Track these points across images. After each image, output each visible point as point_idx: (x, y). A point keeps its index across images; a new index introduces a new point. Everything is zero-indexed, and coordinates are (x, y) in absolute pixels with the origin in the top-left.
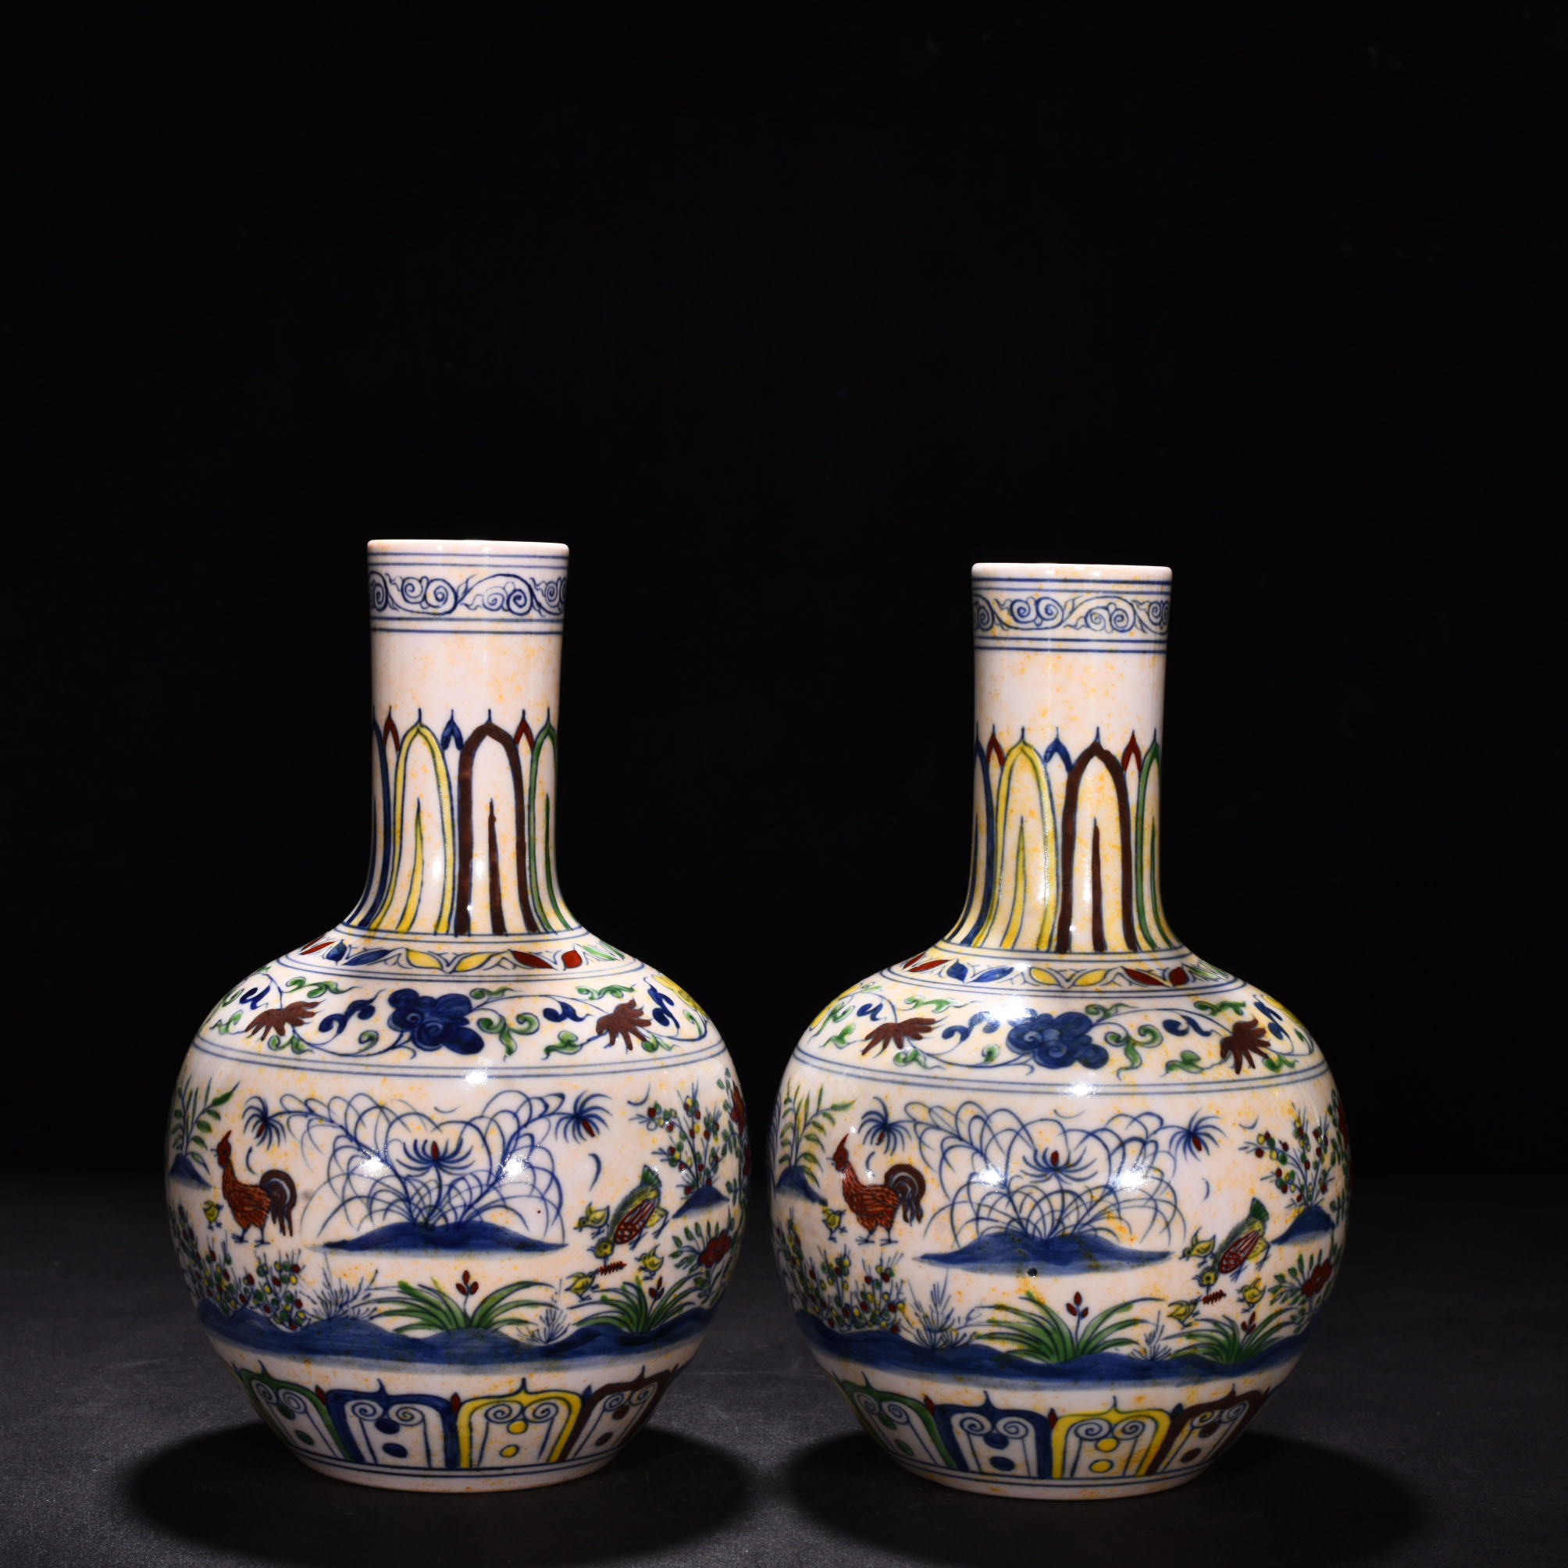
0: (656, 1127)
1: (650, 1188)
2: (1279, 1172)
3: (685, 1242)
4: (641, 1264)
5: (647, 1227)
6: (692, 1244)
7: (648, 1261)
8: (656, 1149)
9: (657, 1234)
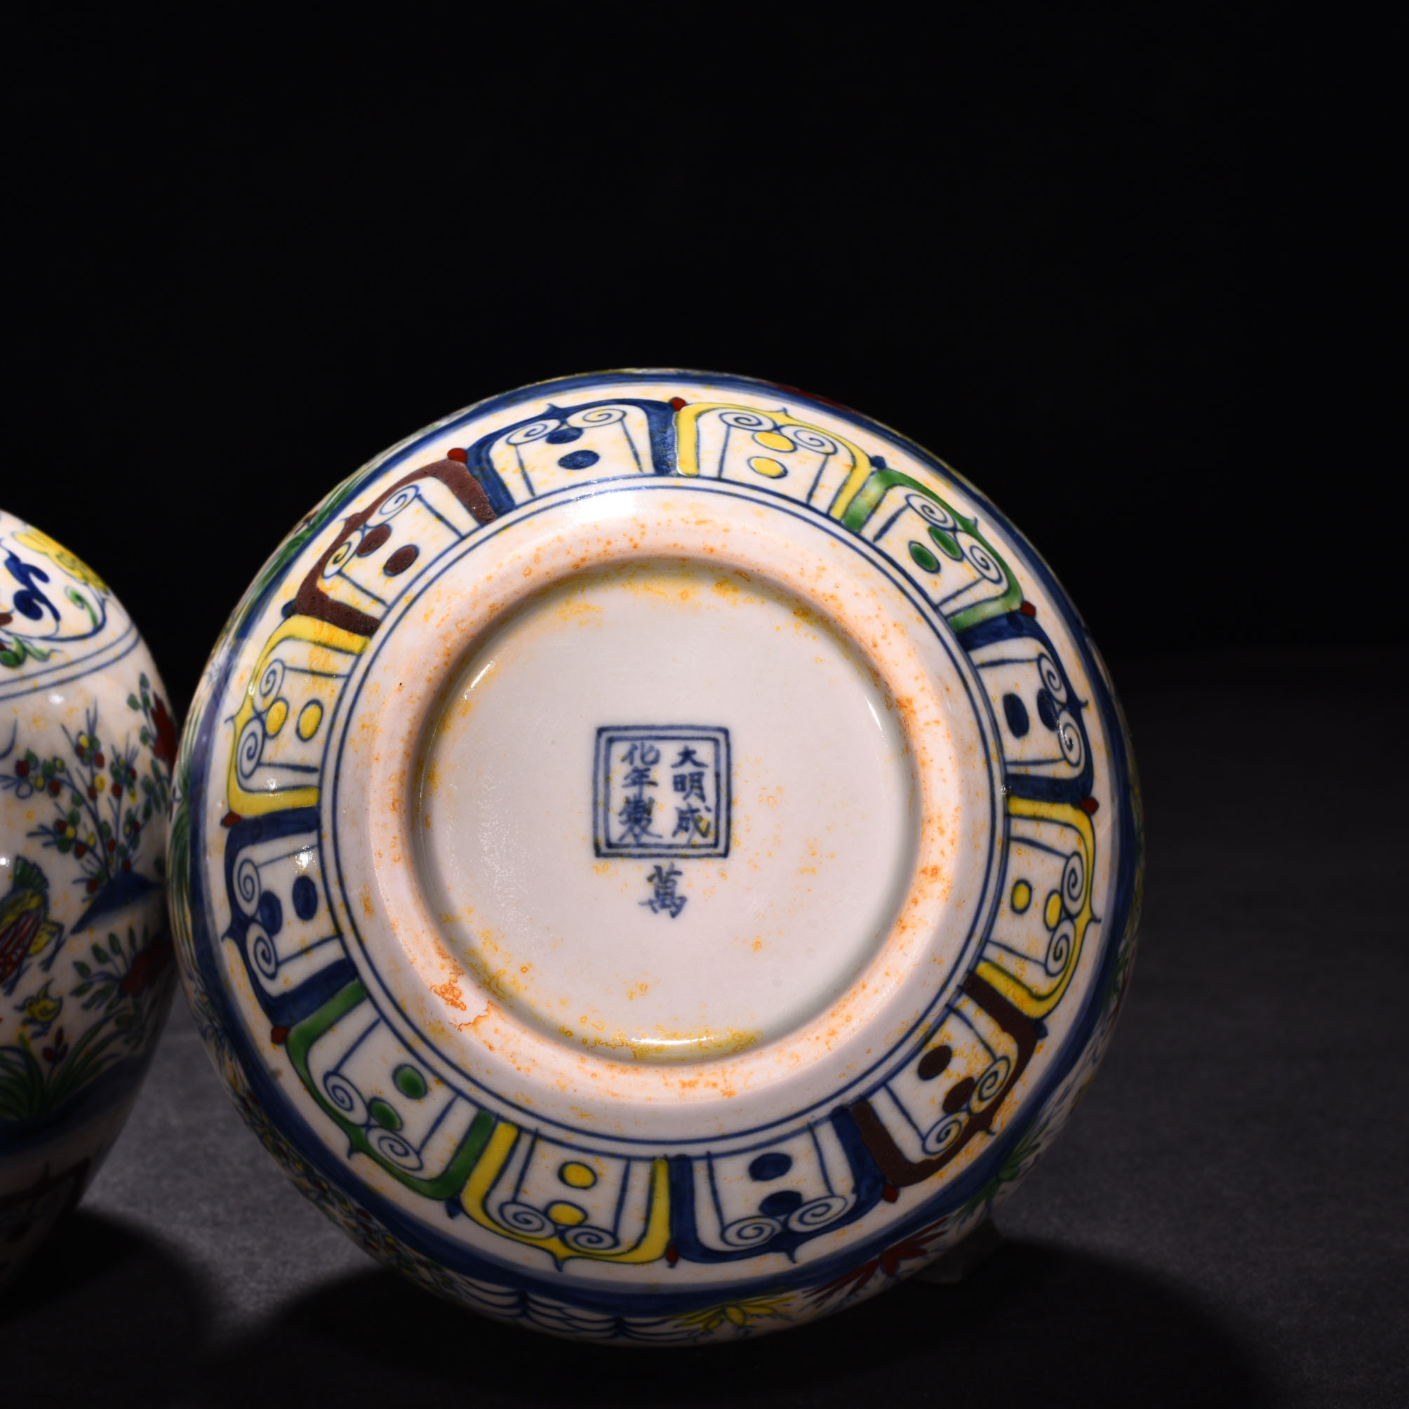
0: (31, 790)
1: (29, 892)
3: (95, 967)
4: (25, 1014)
5: (31, 956)
6: (108, 967)
7: (36, 1009)
8: (35, 828)
9: (47, 964)
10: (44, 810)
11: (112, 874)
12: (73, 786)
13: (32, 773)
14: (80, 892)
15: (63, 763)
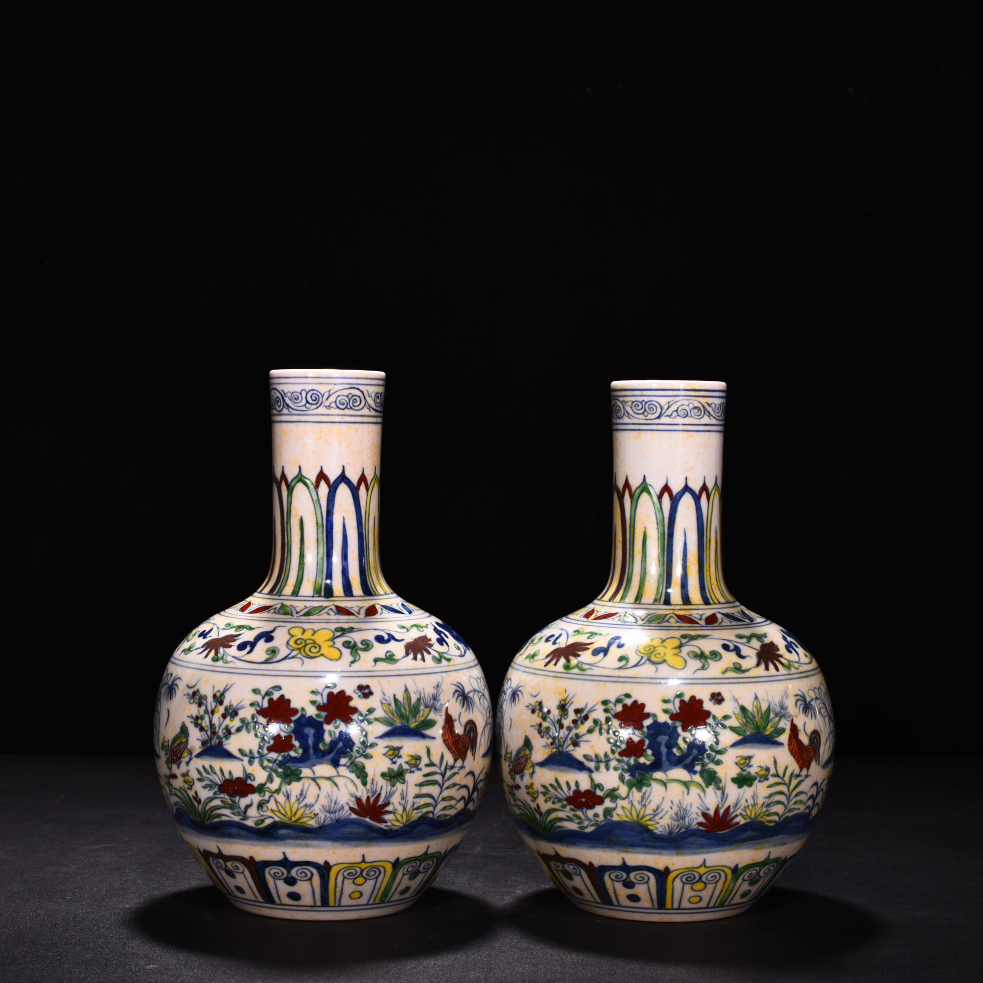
0: (193, 702)
1: (184, 735)
2: (540, 725)
5: (183, 758)
8: (190, 715)
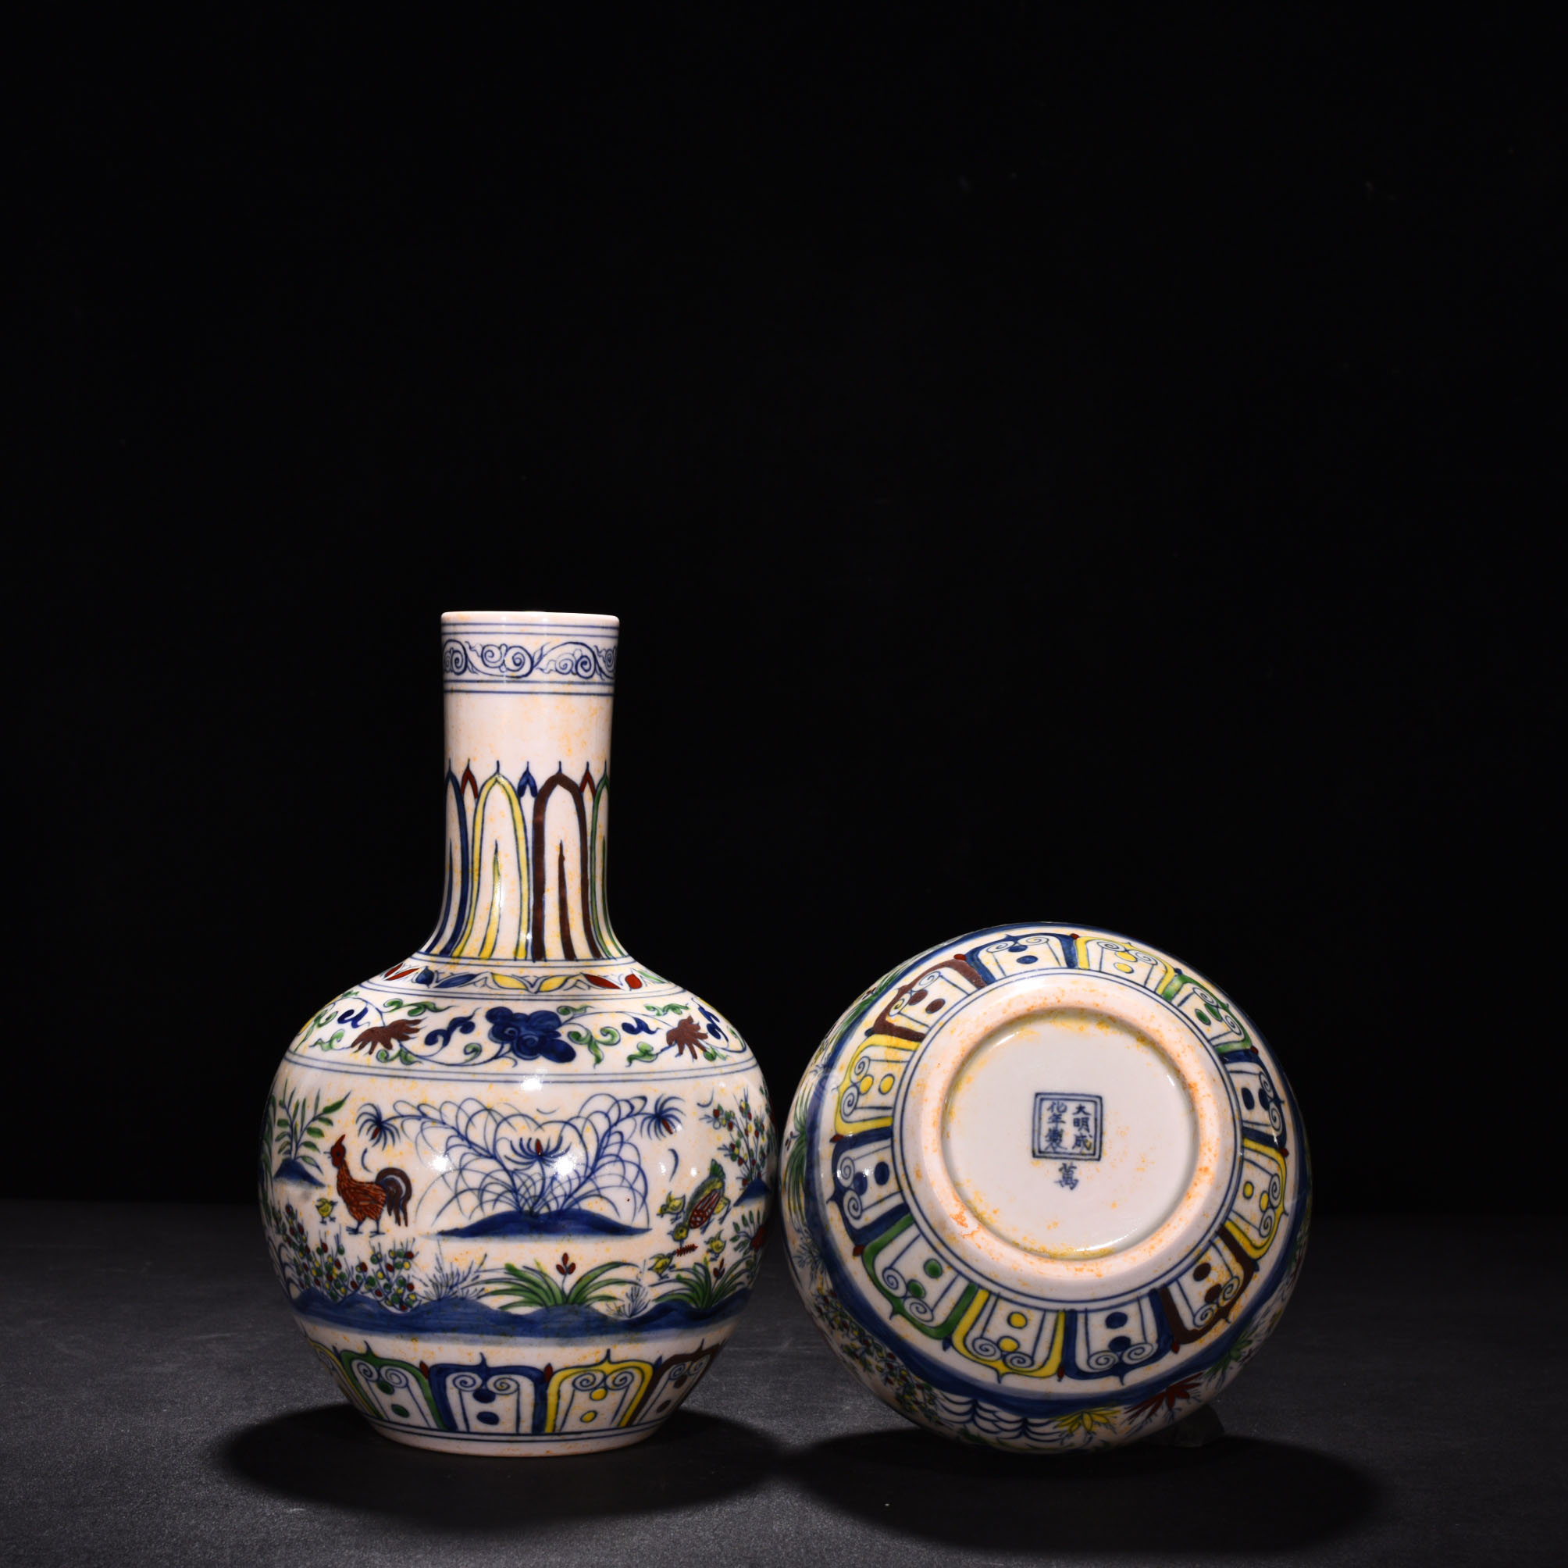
0: (720, 1126)
1: (717, 1179)
3: (742, 1228)
4: (709, 1247)
5: (714, 1214)
6: (747, 1230)
7: (714, 1244)
8: (721, 1145)
9: (722, 1220)
10: (725, 1137)
11: (753, 1178)
12: (738, 1127)
13: (721, 1117)
14: (739, 1184)
15: (734, 1114)
